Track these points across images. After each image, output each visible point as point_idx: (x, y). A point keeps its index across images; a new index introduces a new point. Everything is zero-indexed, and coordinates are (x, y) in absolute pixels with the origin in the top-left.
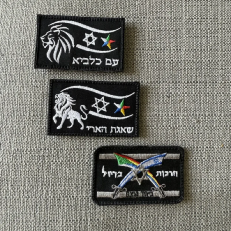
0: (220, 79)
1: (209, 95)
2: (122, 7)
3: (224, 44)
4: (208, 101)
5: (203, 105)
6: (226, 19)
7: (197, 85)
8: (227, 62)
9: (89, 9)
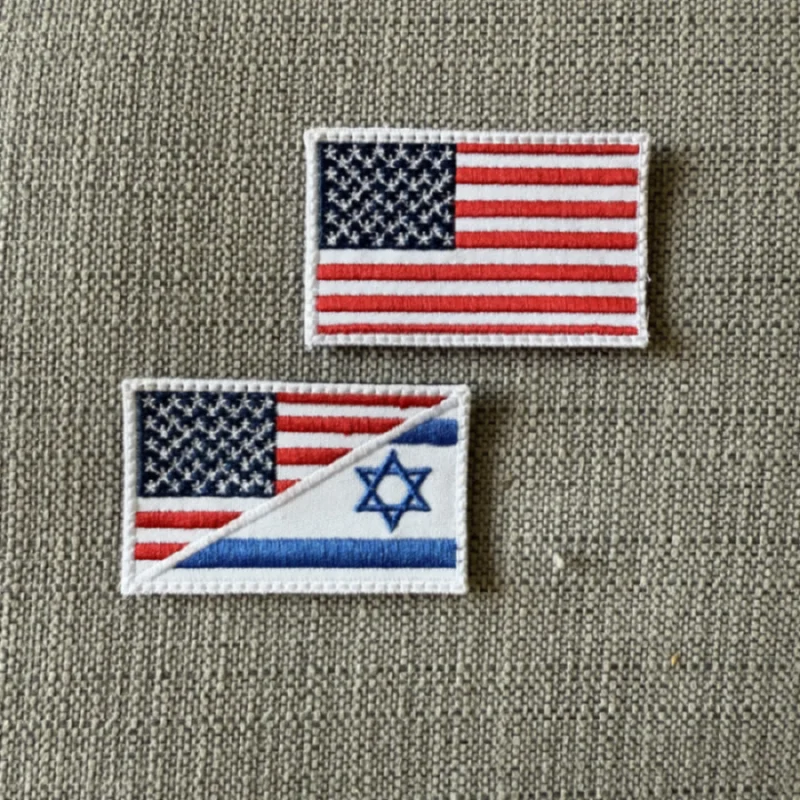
0: (670, 398)
1: (623, 463)
2: (280, 106)
3: (689, 256)
4: (617, 483)
5: (597, 500)
6: (702, 149)
7: (578, 423)
8: (700, 330)
9: (141, 115)
